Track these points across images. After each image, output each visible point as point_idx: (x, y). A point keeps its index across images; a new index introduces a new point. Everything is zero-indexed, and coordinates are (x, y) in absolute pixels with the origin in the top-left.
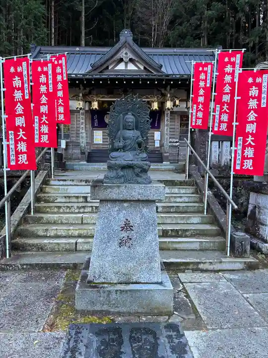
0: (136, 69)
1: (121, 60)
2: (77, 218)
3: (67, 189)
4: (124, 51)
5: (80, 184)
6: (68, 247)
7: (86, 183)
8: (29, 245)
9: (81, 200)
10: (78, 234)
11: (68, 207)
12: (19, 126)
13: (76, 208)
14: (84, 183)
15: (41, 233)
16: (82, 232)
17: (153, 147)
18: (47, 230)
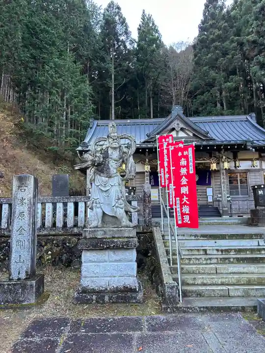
0: (186, 136)
1: (173, 129)
2: (211, 269)
3: (184, 243)
4: (176, 122)
5: (190, 238)
6: (222, 293)
7: (195, 237)
8: (190, 292)
9: (202, 252)
10: (221, 282)
11: (197, 259)
12: (183, 193)
13: (203, 259)
14: (193, 238)
15: (191, 282)
16: (224, 280)
17: (206, 202)
18: (195, 279)
